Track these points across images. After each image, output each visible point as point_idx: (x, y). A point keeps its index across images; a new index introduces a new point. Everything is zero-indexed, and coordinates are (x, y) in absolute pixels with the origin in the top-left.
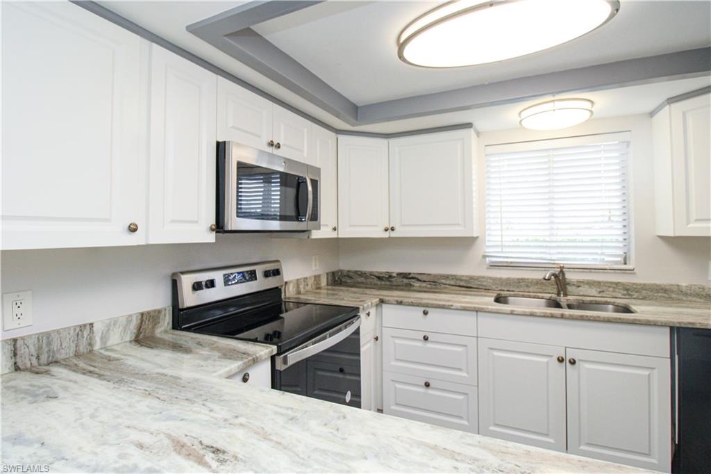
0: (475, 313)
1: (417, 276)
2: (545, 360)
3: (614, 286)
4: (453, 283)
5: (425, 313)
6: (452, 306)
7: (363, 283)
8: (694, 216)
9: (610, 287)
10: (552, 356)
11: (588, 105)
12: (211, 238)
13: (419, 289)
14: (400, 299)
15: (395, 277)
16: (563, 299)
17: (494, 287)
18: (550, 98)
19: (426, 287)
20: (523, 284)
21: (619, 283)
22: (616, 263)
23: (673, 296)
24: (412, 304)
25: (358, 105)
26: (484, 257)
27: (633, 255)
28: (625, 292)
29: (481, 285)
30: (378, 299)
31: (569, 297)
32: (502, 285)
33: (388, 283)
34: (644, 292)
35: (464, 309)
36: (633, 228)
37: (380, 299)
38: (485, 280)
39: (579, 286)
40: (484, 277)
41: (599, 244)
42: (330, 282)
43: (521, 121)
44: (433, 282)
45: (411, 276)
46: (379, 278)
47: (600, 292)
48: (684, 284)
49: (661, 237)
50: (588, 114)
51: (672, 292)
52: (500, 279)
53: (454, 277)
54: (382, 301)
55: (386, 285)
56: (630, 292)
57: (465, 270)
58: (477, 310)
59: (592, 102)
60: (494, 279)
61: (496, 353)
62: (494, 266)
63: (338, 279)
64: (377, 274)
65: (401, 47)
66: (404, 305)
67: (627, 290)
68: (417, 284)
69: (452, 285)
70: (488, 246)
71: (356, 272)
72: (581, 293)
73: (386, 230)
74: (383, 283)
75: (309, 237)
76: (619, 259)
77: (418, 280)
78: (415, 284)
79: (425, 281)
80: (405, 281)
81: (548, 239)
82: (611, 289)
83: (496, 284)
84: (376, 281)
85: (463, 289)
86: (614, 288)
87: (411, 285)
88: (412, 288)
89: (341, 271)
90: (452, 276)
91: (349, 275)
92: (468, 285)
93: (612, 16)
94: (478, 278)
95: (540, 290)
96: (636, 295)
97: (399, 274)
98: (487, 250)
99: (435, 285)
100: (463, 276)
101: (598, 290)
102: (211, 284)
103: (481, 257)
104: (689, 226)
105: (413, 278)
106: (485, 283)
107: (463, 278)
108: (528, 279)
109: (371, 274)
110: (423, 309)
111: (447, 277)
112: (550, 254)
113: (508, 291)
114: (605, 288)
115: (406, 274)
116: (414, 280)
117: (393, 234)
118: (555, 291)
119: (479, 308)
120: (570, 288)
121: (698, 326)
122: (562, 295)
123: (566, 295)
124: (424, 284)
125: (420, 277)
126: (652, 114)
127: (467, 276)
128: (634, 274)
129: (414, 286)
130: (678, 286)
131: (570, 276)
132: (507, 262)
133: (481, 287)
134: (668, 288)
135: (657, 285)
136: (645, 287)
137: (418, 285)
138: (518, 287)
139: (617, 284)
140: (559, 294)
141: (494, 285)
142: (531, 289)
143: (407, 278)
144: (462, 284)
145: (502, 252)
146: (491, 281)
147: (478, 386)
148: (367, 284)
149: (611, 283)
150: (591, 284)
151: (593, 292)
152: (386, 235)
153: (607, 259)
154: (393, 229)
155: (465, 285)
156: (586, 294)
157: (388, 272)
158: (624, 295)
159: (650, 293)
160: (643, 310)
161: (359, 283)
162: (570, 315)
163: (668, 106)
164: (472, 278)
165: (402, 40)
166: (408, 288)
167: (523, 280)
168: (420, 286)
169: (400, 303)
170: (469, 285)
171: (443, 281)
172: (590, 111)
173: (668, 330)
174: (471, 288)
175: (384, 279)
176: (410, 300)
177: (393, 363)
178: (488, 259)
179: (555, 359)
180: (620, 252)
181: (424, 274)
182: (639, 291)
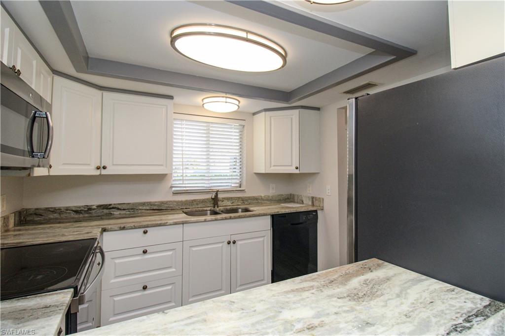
0: (182, 225)
1: (117, 206)
2: (220, 245)
4: (148, 208)
5: (145, 232)
6: (167, 223)
8: (273, 164)
10: (223, 242)
11: (237, 102)
13: (119, 216)
14: (122, 226)
15: (94, 209)
16: (217, 209)
17: (177, 207)
18: (224, 95)
19: (125, 214)
20: (194, 203)
22: (236, 187)
23: (259, 201)
24: (135, 228)
25: (90, 56)
26: (172, 187)
27: (244, 184)
28: (242, 202)
29: (169, 207)
30: (101, 229)
31: (220, 208)
32: (182, 205)
34: (249, 201)
35: (176, 224)
36: (245, 169)
38: (170, 203)
39: (223, 201)
40: (171, 201)
41: (230, 177)
42: (17, 222)
43: (203, 104)
44: (132, 209)
45: (111, 207)
46: (76, 212)
47: (232, 203)
48: (263, 195)
49: (255, 173)
51: (259, 199)
52: (181, 201)
53: (150, 204)
54: (104, 230)
55: (84, 217)
57: (160, 195)
58: (183, 223)
59: (239, 102)
60: (178, 202)
61: (194, 249)
62: (176, 193)
63: (25, 218)
64: (74, 209)
65: (173, 39)
66: (127, 229)
67: (243, 200)
68: (117, 213)
69: (148, 210)
70: (173, 180)
71: (47, 209)
72: (224, 205)
73: (98, 168)
74: (81, 216)
76: (238, 185)
77: (118, 209)
78: (115, 213)
79: (124, 210)
80: (106, 211)
81: (206, 175)
82: (237, 201)
83: (179, 205)
84: (73, 215)
85: (156, 211)
87: (111, 214)
88: (112, 217)
89: (27, 210)
90: (147, 203)
91: (37, 213)
92: (159, 209)
94: (166, 203)
95: (203, 206)
96: (246, 203)
97: (99, 206)
98: (173, 183)
99: (134, 211)
100: (156, 202)
103: (169, 186)
105: (113, 208)
106: (171, 205)
107: (156, 204)
108: (198, 200)
109: (67, 209)
110: (142, 230)
111: (143, 204)
112: (209, 184)
113: (186, 208)
114: (234, 201)
115: (106, 205)
116: (113, 210)
117: (104, 172)
118: (212, 205)
119: (185, 221)
120: (220, 203)
121: (280, 213)
122: (216, 207)
123: (218, 207)
124: (124, 212)
125: (119, 207)
126: (254, 114)
127: (159, 202)
128: (245, 192)
129: (114, 214)
130: (261, 196)
131: (220, 196)
132: (185, 190)
133: (168, 208)
135: (254, 197)
136: (249, 198)
137: (118, 213)
138: (192, 205)
139: (239, 198)
140: (214, 207)
141: (177, 206)
142: (199, 206)
143: (107, 209)
144: (155, 208)
145: (183, 184)
146: (175, 203)
147: (182, 275)
149: (236, 198)
150: (228, 199)
151: (229, 203)
152: (97, 173)
153: (233, 185)
154: (104, 168)
155: (157, 208)
156: (226, 205)
157: (87, 206)
159: (252, 201)
161: (51, 219)
163: (264, 113)
164: (162, 203)
166: (109, 216)
167: (195, 200)
168: (120, 214)
169: (123, 228)
170: (161, 208)
171: (140, 208)
172: (238, 106)
173: (270, 216)
174: (162, 210)
175: (83, 212)
176: (132, 225)
177: (113, 281)
178: (174, 189)
179: (226, 243)
180: (238, 181)
181: (124, 204)
182: (247, 201)
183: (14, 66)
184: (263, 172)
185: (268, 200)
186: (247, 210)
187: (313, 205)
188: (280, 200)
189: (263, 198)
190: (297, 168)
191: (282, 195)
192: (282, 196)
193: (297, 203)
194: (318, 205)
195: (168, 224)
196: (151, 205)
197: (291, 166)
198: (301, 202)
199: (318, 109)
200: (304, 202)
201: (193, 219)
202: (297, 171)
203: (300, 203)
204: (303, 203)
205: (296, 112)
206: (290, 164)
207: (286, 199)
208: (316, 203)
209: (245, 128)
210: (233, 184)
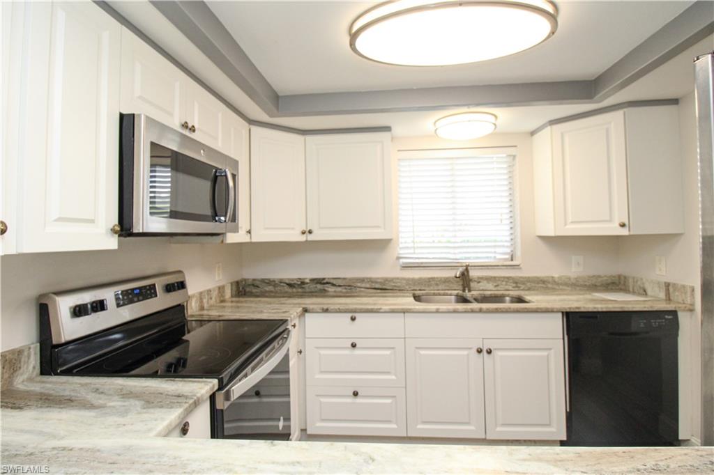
0: (402, 314)
1: (332, 281)
2: (465, 352)
3: (506, 280)
4: (368, 286)
5: (353, 319)
6: (380, 309)
7: (271, 292)
8: (570, 219)
9: (503, 281)
10: (470, 348)
11: (492, 119)
12: (112, 243)
13: (335, 294)
14: (325, 307)
15: (307, 283)
16: (468, 295)
17: (407, 287)
18: (465, 109)
19: (341, 292)
20: (433, 282)
21: (510, 277)
22: (505, 259)
23: (550, 286)
24: (339, 311)
25: (280, 94)
26: (398, 258)
27: (518, 253)
28: (514, 285)
29: (395, 286)
30: (301, 309)
31: (473, 292)
32: (414, 285)
33: (300, 290)
34: (528, 284)
35: (393, 311)
36: (518, 229)
37: (303, 308)
38: (398, 281)
39: (479, 282)
40: (398, 278)
41: (493, 244)
42: (234, 293)
43: (436, 130)
44: (349, 286)
45: (325, 281)
46: (290, 285)
47: (496, 286)
48: (556, 275)
49: (539, 237)
50: (494, 127)
51: (549, 283)
52: (413, 279)
53: (370, 280)
54: (305, 311)
55: (298, 292)
56: (519, 285)
57: (383, 270)
58: (404, 312)
59: (496, 117)
60: (408, 280)
61: (423, 352)
62: (406, 267)
63: (243, 290)
64: (287, 282)
65: (354, 37)
66: (331, 312)
67: (516, 283)
68: (331, 289)
69: (368, 288)
70: (401, 248)
71: (263, 281)
72: (481, 288)
73: (303, 233)
74: (294, 290)
75: (222, 242)
76: (507, 256)
77: (333, 285)
78: (330, 290)
79: (340, 286)
80: (319, 286)
81: (453, 240)
82: (504, 283)
83: (410, 284)
84: (287, 289)
85: (379, 291)
86: (506, 282)
87: (325, 290)
88: (326, 294)
89: (245, 280)
90: (367, 279)
91: (254, 283)
92: (383, 288)
93: (549, 37)
94: (392, 280)
95: (448, 288)
96: (522, 287)
97: (313, 280)
98: (401, 252)
99: (351, 289)
100: (378, 278)
101: (495, 284)
102: (99, 306)
103: (395, 257)
104: (567, 227)
105: (327, 283)
106: (399, 284)
107: (379, 280)
108: (437, 278)
109: (281, 281)
110: (350, 315)
111: (362, 280)
112: (455, 254)
113: (420, 290)
114: (499, 282)
115: (320, 279)
116: (327, 285)
117: (311, 238)
118: (461, 288)
119: (406, 309)
120: (473, 285)
121: (582, 310)
122: (467, 291)
123: (470, 291)
124: (339, 289)
125: (334, 282)
126: (533, 133)
127: (382, 278)
128: (520, 268)
129: (328, 291)
130: (553, 277)
131: (473, 274)
132: (418, 263)
133: (395, 288)
134: (545, 279)
135: (538, 278)
136: (529, 280)
137: (333, 290)
138: (429, 286)
139: (508, 278)
140: (464, 291)
141: (407, 285)
142: (440, 287)
143: (321, 283)
144: (377, 286)
145: (414, 253)
146: (405, 282)
147: (406, 388)
148: (276, 292)
149: (504, 277)
150: (488, 279)
151: (490, 286)
152: (303, 238)
153: (499, 256)
154: (310, 232)
155: (380, 287)
156: (484, 288)
157: (300, 279)
158: (514, 287)
159: (533, 285)
160: (536, 299)
161: (266, 292)
162: (487, 309)
163: (549, 127)
164: (386, 280)
165: (354, 30)
166: (323, 293)
167: (433, 279)
168: (335, 292)
169: (326, 311)
170: (384, 287)
171: (359, 285)
172: (495, 124)
173: (560, 315)
174: (386, 289)
175: (296, 286)
176: (337, 307)
177: (317, 376)
178: (402, 261)
179: (474, 351)
180: (508, 250)
181: (339, 278)
182: (524, 284)
183: (186, 123)
184: (552, 234)
185: (566, 284)
186: (520, 300)
187: (670, 299)
188: (596, 286)
189: (556, 280)
190: (623, 225)
191: (599, 276)
192: (600, 279)
193: (634, 293)
194: (680, 301)
195: (381, 311)
196: (372, 282)
197: (610, 221)
198: (642, 291)
199: (674, 101)
200: (649, 292)
201: (417, 307)
202: (624, 232)
203: (639, 294)
204: (645, 293)
205: (618, 115)
206: (608, 218)
207: (608, 284)
208: (676, 296)
209: (517, 159)
210: (498, 254)
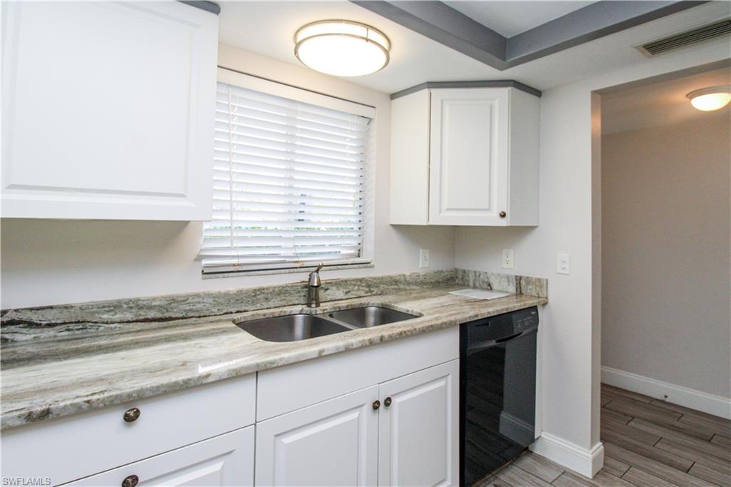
1: (26, 316)
3: (359, 283)
4: (129, 316)
5: (130, 419)
6: (208, 375)
9: (355, 285)
16: (316, 310)
17: (215, 310)
20: (259, 296)
21: (363, 279)
22: (351, 256)
26: (199, 258)
28: (367, 289)
29: (191, 310)
31: (321, 306)
32: (229, 304)
34: (382, 286)
35: (236, 375)
36: (370, 215)
38: (200, 300)
39: (327, 289)
40: (198, 295)
44: (78, 322)
47: (347, 293)
48: (407, 273)
49: (394, 226)
51: (401, 282)
52: (226, 294)
56: (372, 289)
58: (257, 372)
60: (216, 297)
61: (287, 440)
62: (209, 273)
67: (369, 286)
68: (24, 337)
69: (129, 322)
70: (206, 240)
76: (353, 251)
77: (30, 324)
78: (18, 337)
79: (50, 325)
82: (356, 287)
83: (219, 304)
85: (155, 324)
86: (359, 286)
90: (129, 302)
92: (165, 316)
94: (185, 299)
95: (283, 303)
96: (375, 290)
98: (205, 246)
99: (84, 330)
100: (154, 299)
101: (345, 290)
103: (194, 256)
104: (442, 214)
105: (12, 323)
106: (199, 306)
108: (268, 288)
110: (119, 412)
111: (116, 306)
113: (238, 312)
114: (351, 287)
116: (13, 328)
118: (302, 300)
119: (265, 364)
122: (314, 306)
123: (318, 305)
124: (50, 333)
125: (35, 318)
127: (163, 298)
128: (372, 267)
129: (13, 344)
130: (404, 275)
133: (191, 315)
134: (397, 278)
136: (382, 281)
138: (253, 303)
139: (361, 280)
140: (310, 305)
141: (214, 306)
142: (271, 304)
144: (151, 315)
146: (211, 300)
149: (356, 280)
150: (338, 284)
151: (340, 294)
153: (344, 251)
155: (159, 315)
156: (333, 298)
158: (366, 292)
159: (386, 287)
162: (390, 336)
164: (173, 300)
167: (261, 290)
170: (167, 315)
171: (105, 317)
174: (170, 319)
176: (80, 395)
178: (205, 262)
179: (368, 407)
180: (355, 243)
181: (51, 308)
182: (377, 287)
185: (416, 283)
187: (521, 293)
188: (438, 282)
189: (408, 279)
190: (503, 215)
191: (442, 272)
194: (534, 294)
195: (210, 380)
196: (141, 308)
197: (489, 210)
198: (485, 286)
199: (538, 93)
200: (495, 287)
201: (286, 355)
202: (504, 223)
203: (482, 289)
204: (490, 287)
206: (487, 207)
207: (448, 280)
208: (529, 289)
210: (342, 249)
